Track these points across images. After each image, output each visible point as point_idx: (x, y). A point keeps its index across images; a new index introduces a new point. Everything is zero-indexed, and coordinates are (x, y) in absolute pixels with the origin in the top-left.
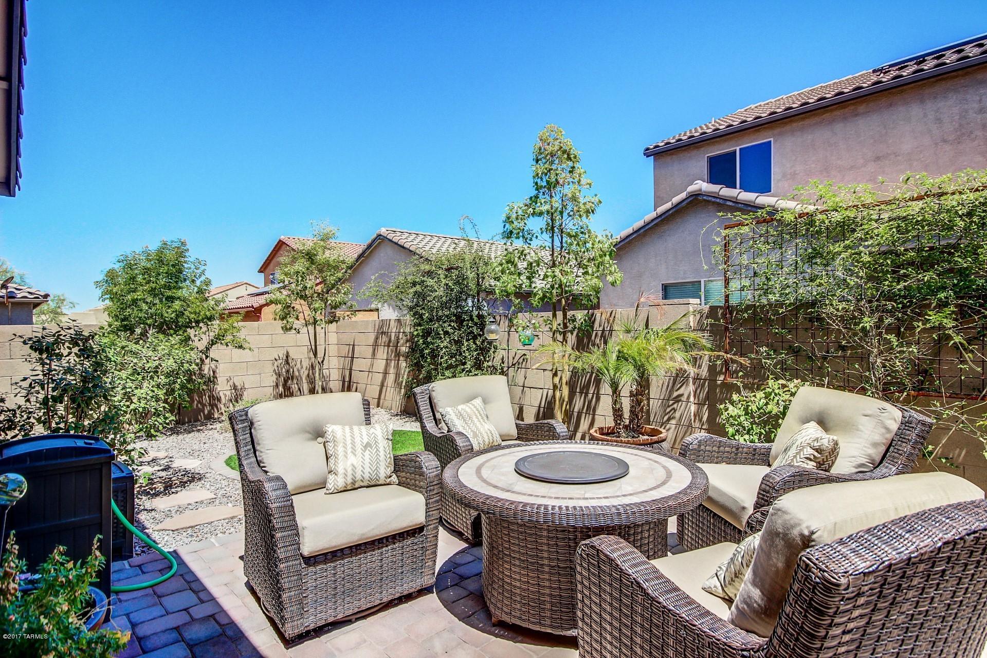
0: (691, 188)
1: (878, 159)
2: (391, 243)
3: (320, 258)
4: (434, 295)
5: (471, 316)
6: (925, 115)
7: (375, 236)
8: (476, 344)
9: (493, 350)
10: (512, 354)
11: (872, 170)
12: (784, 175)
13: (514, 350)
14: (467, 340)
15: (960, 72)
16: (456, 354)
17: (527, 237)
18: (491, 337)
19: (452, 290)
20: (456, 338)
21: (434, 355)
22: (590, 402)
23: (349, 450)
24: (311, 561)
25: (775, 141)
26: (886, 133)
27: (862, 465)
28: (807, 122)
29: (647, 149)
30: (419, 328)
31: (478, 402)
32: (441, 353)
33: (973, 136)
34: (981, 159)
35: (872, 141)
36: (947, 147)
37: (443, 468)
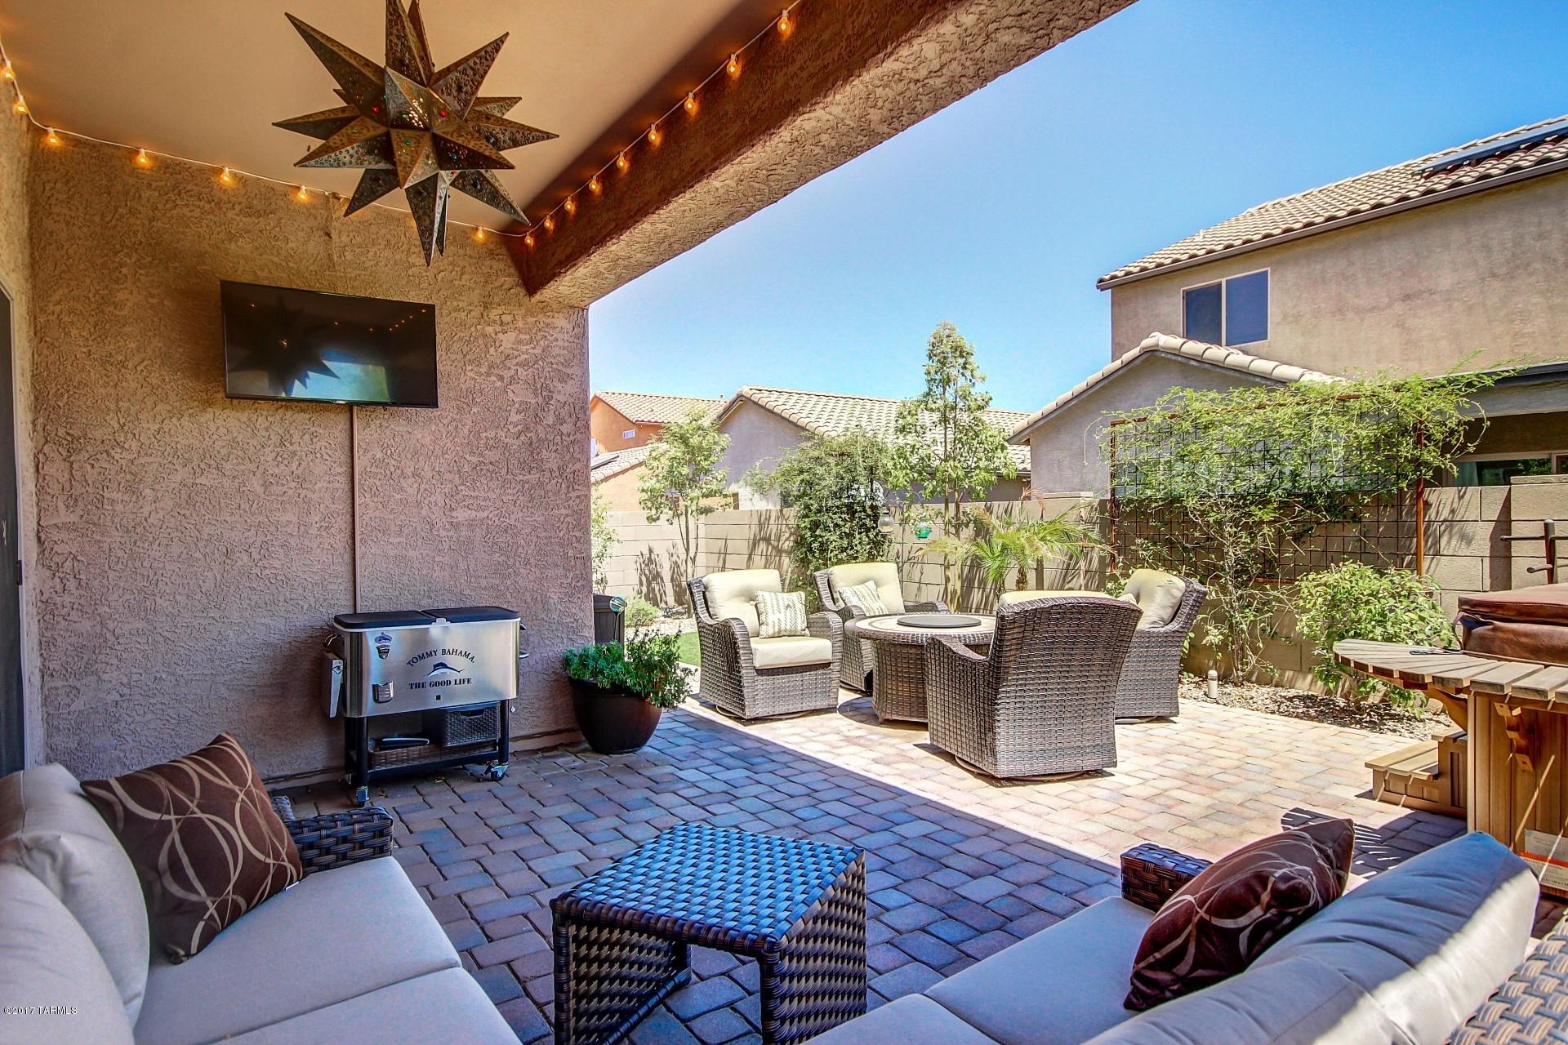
0: (1147, 342)
1: (1407, 297)
2: (755, 407)
3: (694, 441)
4: (823, 484)
5: (864, 507)
6: (1469, 241)
7: (734, 396)
8: (868, 537)
9: (887, 543)
10: (907, 548)
11: (1400, 313)
12: (1285, 317)
13: (911, 544)
14: (860, 533)
15: (1513, 186)
16: (847, 549)
17: (921, 431)
18: (885, 529)
19: (842, 478)
20: (847, 531)
21: (823, 549)
22: (987, 598)
23: (776, 609)
24: (761, 672)
25: (1273, 272)
26: (1419, 262)
27: (1154, 622)
28: (1316, 246)
29: (1101, 281)
30: (807, 520)
31: (871, 584)
32: (831, 547)
33: (1530, 269)
34: (1541, 300)
35: (1400, 273)
36: (1497, 284)
37: (844, 623)
